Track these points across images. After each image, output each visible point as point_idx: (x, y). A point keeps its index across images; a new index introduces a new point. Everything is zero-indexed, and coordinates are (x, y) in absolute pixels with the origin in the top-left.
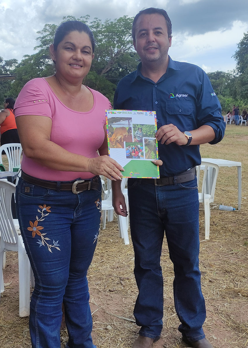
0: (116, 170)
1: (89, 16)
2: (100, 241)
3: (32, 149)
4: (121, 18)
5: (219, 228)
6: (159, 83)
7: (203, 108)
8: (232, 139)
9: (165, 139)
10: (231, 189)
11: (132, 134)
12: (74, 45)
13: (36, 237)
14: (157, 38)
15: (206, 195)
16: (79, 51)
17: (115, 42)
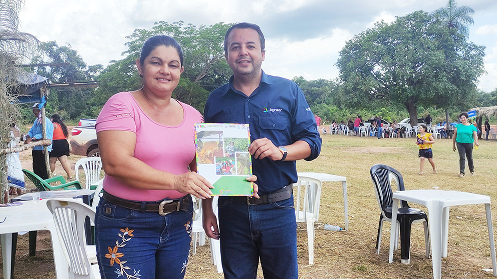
0: (205, 187)
1: (183, 22)
2: (189, 269)
3: (112, 165)
4: (217, 25)
5: (324, 251)
6: (252, 97)
7: (298, 123)
8: (338, 150)
9: (258, 152)
10: (338, 206)
11: (223, 148)
12: (160, 60)
13: (114, 266)
14: (250, 52)
15: (308, 214)
16: (166, 65)
17: (210, 48)
